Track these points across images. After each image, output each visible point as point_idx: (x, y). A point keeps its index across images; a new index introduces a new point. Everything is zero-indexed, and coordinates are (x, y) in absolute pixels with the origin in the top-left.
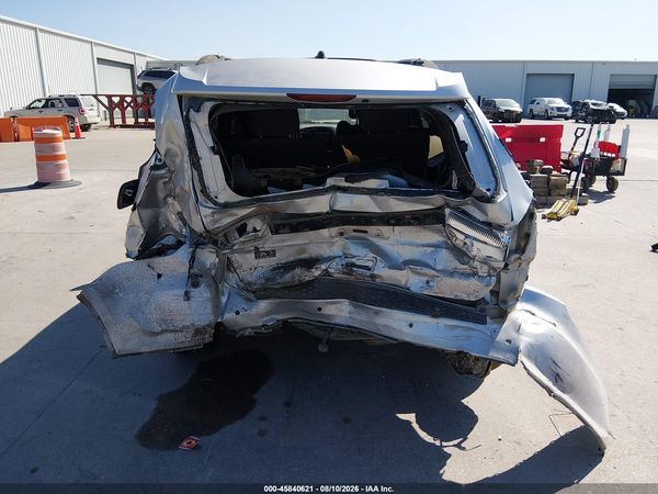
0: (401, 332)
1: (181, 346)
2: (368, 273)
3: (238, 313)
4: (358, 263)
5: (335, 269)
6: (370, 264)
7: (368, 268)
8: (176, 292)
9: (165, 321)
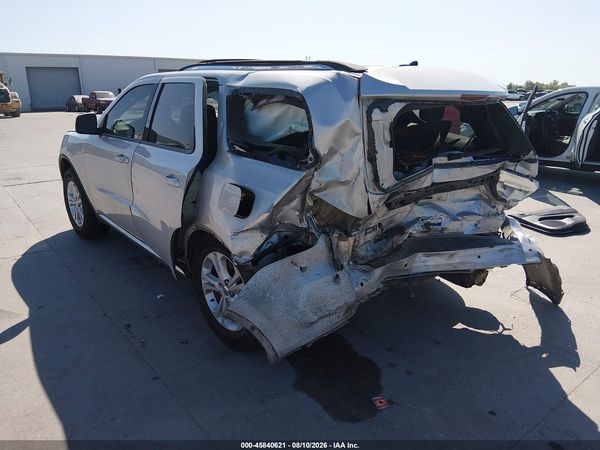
0: (474, 264)
1: (336, 325)
2: (439, 228)
3: (362, 284)
4: (432, 222)
5: (415, 230)
6: (439, 221)
7: (439, 224)
8: (325, 279)
9: (319, 308)
